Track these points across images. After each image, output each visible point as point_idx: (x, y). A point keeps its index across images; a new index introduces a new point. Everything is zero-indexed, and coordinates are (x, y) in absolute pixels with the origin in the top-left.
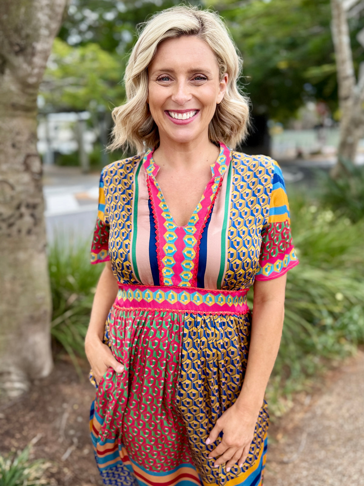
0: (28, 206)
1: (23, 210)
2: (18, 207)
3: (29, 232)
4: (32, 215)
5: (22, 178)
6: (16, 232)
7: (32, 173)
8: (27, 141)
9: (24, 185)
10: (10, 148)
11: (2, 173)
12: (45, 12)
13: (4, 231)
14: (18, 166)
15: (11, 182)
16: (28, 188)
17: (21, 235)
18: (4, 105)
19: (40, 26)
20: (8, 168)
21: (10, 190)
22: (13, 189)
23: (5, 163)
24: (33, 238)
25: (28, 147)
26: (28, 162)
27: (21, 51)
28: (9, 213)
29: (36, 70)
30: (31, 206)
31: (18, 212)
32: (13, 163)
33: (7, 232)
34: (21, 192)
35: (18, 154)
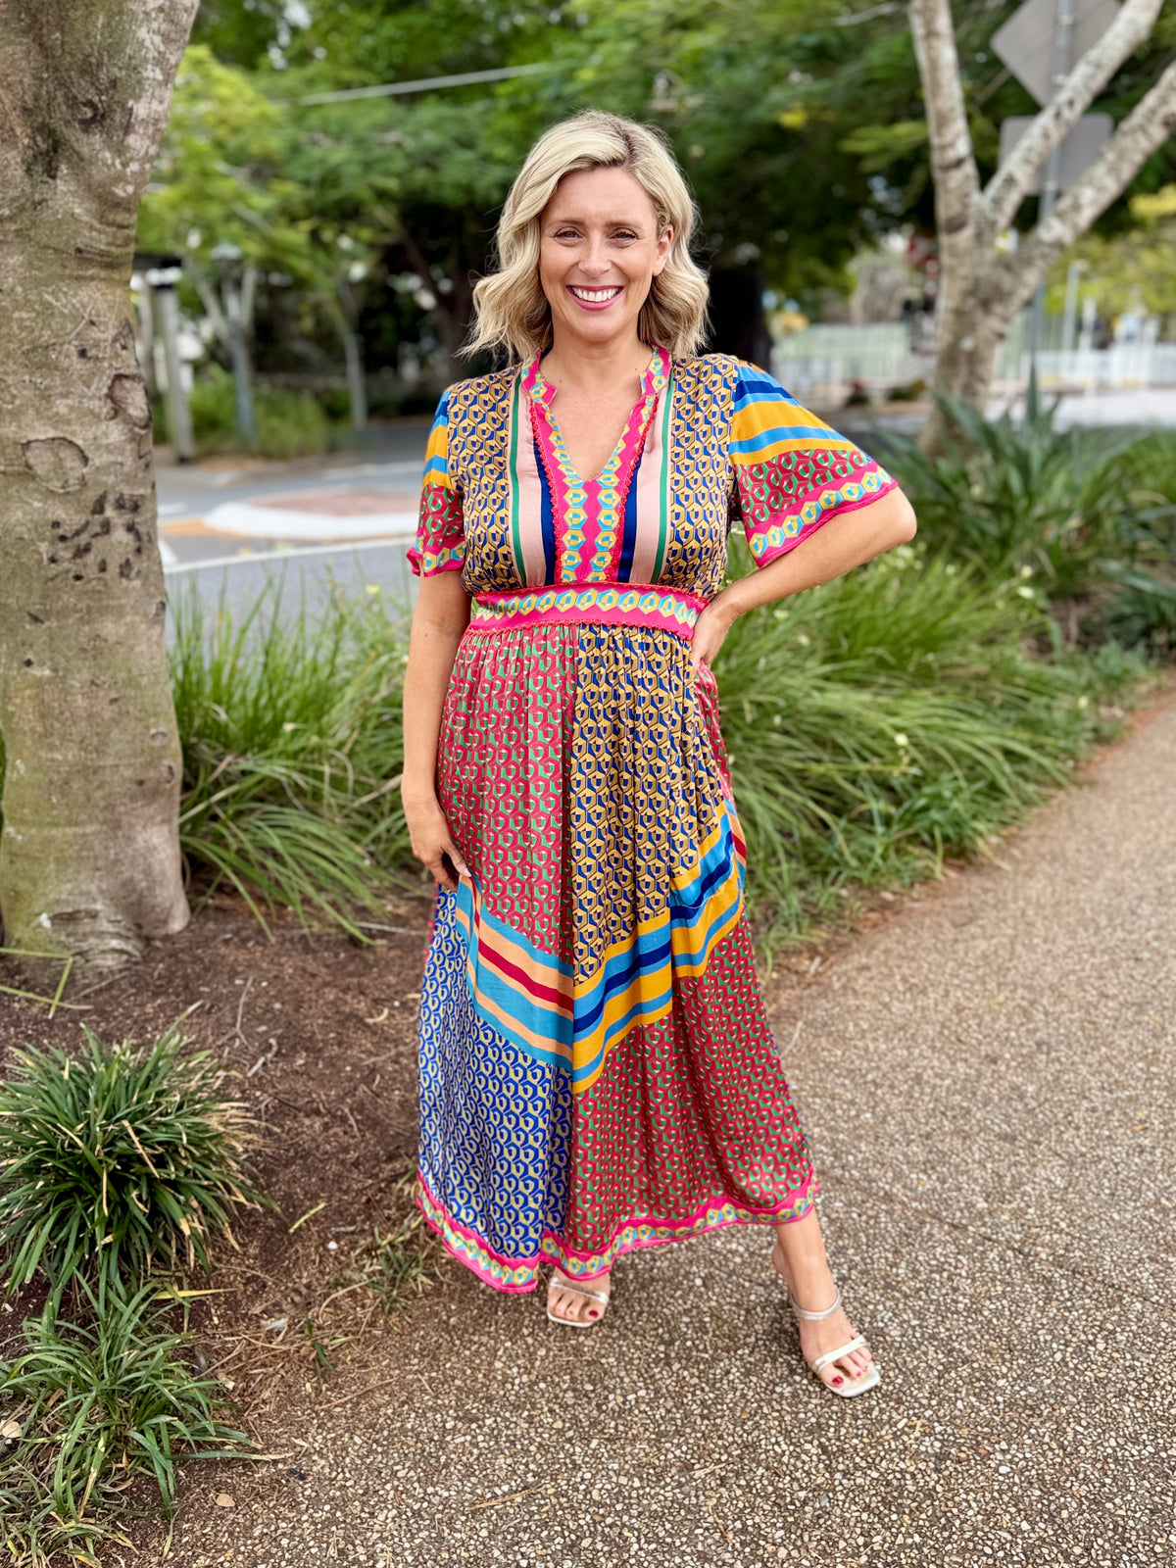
0: (120, 505)
1: (110, 512)
2: (99, 508)
3: (125, 569)
4: (131, 528)
5: (106, 434)
6: (95, 569)
7: (129, 421)
8: (115, 340)
9: (110, 452)
10: (75, 358)
11: (57, 420)
12: (155, 25)
13: (66, 565)
14: (95, 405)
15: (80, 442)
16: (120, 459)
17: (107, 576)
18: (56, 250)
19: (146, 60)
20: (72, 409)
21: (78, 463)
22: (85, 460)
23: (66, 395)
24: (137, 583)
25: (117, 355)
26: (118, 393)
27: (98, 119)
28: (79, 520)
29: (134, 167)
30: (128, 504)
31: (98, 518)
32: (83, 396)
33: (74, 569)
34: (105, 469)
35: (92, 374)
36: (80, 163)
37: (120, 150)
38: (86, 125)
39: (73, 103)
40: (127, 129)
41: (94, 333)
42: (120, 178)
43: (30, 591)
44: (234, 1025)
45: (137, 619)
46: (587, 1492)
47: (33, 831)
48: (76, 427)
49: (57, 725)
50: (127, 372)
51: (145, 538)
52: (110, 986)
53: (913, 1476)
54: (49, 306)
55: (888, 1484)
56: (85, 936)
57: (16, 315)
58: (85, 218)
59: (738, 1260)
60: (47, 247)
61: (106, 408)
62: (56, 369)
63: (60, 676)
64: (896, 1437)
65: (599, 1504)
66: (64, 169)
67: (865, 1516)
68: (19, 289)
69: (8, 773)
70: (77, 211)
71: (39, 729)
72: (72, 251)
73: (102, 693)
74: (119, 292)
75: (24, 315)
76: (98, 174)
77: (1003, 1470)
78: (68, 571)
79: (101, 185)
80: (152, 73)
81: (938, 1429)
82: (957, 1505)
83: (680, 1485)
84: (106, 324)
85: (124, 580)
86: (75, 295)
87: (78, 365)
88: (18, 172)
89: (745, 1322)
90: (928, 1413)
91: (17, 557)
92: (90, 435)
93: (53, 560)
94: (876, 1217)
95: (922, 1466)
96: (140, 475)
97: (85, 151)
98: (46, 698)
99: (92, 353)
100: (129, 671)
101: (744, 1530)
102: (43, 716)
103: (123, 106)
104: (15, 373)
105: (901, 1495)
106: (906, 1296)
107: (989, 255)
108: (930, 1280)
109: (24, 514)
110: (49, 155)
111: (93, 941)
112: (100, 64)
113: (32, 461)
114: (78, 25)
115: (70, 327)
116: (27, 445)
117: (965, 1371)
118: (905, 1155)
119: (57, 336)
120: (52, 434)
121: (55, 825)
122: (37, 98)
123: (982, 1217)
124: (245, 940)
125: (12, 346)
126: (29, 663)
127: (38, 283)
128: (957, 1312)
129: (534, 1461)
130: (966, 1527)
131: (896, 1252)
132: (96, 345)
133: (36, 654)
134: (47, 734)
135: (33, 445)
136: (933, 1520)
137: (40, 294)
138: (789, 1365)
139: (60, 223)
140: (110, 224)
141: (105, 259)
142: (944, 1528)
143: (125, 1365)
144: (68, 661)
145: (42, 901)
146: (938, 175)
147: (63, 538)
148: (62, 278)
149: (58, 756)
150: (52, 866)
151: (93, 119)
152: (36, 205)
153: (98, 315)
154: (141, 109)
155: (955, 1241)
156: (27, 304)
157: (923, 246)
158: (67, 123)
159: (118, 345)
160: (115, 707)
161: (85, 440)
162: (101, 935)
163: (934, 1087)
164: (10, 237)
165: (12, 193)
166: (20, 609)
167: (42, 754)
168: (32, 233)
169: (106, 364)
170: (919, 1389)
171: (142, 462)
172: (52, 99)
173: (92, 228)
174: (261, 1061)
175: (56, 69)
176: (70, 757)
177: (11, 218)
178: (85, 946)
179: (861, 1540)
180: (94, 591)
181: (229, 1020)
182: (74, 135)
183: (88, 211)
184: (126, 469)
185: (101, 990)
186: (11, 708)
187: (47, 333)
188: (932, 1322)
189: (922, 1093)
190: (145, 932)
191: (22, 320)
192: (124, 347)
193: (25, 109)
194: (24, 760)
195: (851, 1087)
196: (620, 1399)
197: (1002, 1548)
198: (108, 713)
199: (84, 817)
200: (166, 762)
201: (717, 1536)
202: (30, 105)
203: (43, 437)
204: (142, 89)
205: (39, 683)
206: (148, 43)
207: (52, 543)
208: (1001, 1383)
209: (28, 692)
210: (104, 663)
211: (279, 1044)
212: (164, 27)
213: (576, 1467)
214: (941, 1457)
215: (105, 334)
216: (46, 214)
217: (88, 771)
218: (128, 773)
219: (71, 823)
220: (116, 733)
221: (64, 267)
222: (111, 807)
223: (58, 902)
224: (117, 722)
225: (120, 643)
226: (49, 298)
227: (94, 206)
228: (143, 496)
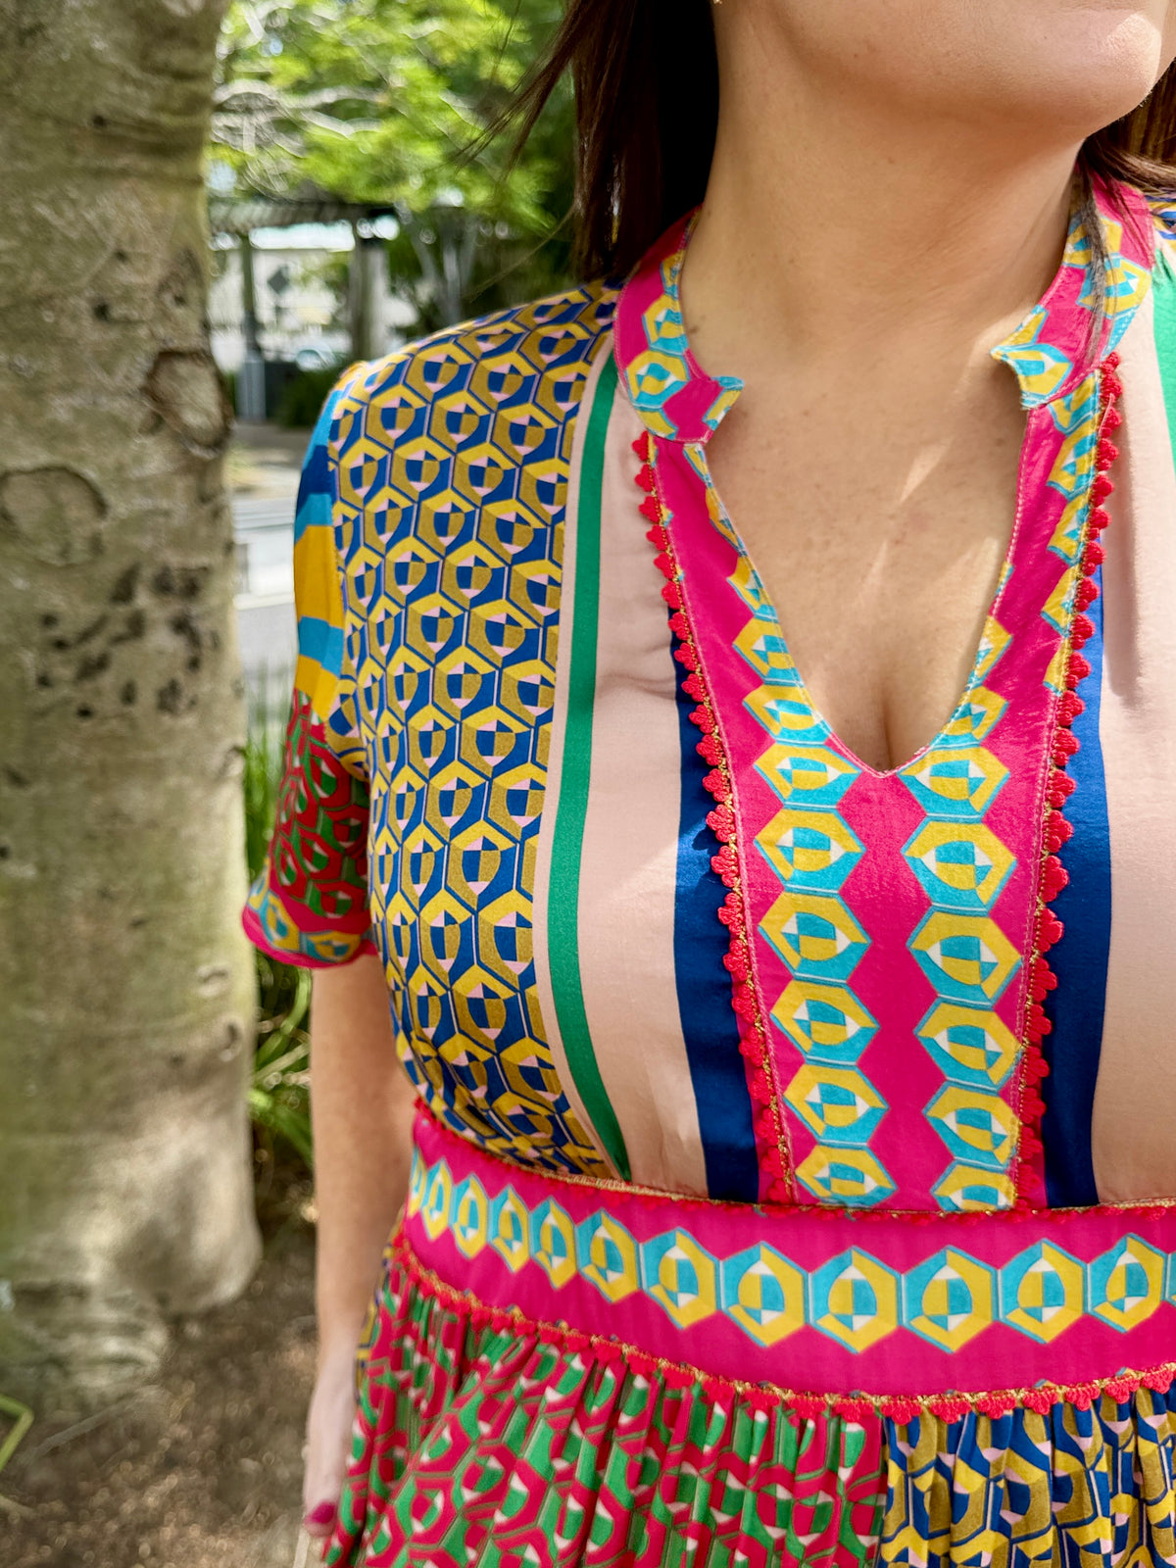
0: (162, 586)
1: (143, 599)
2: (123, 591)
3: (169, 697)
4: (181, 626)
5: (139, 460)
6: (116, 698)
7: (184, 437)
8: (163, 287)
9: (147, 493)
10: (87, 320)
11: (53, 435)
13: (65, 691)
14: (119, 406)
15: (91, 474)
16: (164, 504)
17: (136, 710)
18: (59, 121)
20: (79, 413)
21: (89, 514)
22: (101, 507)
23: (67, 389)
24: (189, 721)
25: (165, 316)
26: (164, 383)
28: (88, 612)
30: (178, 583)
31: (123, 610)
32: (100, 389)
33: (79, 696)
34: (138, 522)
35: (118, 350)
41: (126, 276)
43: (7, 733)
45: (187, 781)
48: (86, 448)
50: (176, 344)
51: (206, 641)
52: (97, 1432)
54: (41, 225)
56: (65, 1330)
58: (114, 59)
60: (40, 116)
61: (138, 413)
62: (55, 340)
63: (51, 879)
70: (99, 45)
72: (86, 121)
73: (118, 911)
74: (175, 199)
78: (67, 701)
84: (146, 257)
85: (166, 719)
86: (92, 204)
87: (92, 333)
92: (110, 461)
93: (44, 681)
96: (203, 531)
98: (26, 914)
99: (118, 311)
100: (167, 871)
102: (19, 946)
111: (76, 1341)
113: (10, 507)
115: (79, 262)
116: (3, 479)
119: (58, 281)
120: (44, 458)
121: (29, 1128)
126: (4, 854)
127: (25, 184)
132: (127, 295)
133: (16, 837)
134: (23, 978)
135: (15, 479)
137: (28, 205)
139: (65, 69)
140: (159, 70)
141: (151, 138)
144: (65, 852)
147: (60, 645)
148: (67, 173)
149: (40, 1016)
150: (24, 1198)
153: (133, 239)
159: (168, 298)
160: (139, 935)
161: (101, 469)
162: (90, 1329)
167: (16, 1010)
168: (16, 89)
169: (143, 332)
171: (207, 508)
173: (124, 78)
176: (60, 1019)
178: (62, 1348)
180: (112, 737)
183: (119, 45)
184: (177, 521)
187: (38, 275)
192: (180, 300)
198: (127, 944)
199: (77, 1119)
200: (226, 1018)
203: (27, 463)
205: (16, 891)
207: (43, 652)
210: (124, 858)
215: (141, 277)
216: (42, 54)
217: (88, 1044)
218: (157, 1045)
219: (58, 1127)
220: (137, 980)
221: (72, 151)
222: (124, 1101)
223: (25, 1266)
224: (139, 959)
225: (153, 824)
226: (43, 210)
227: (128, 36)
228: (206, 570)
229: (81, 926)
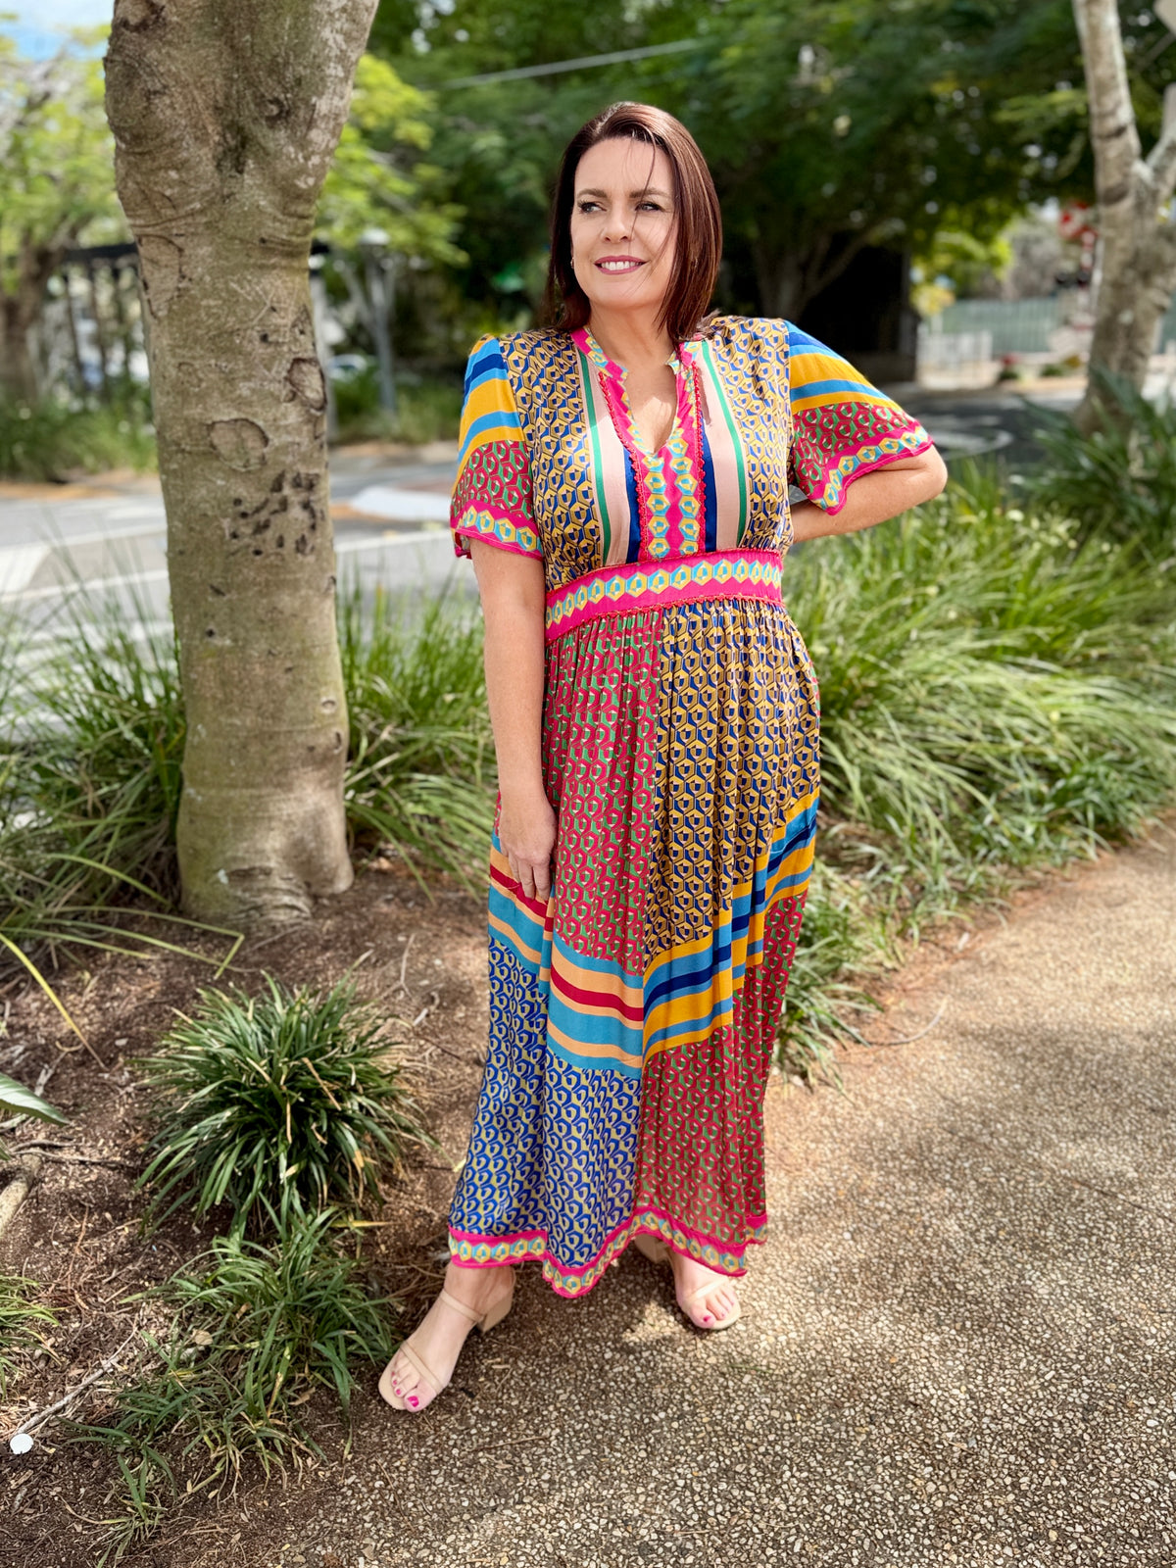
0: (297, 484)
1: (287, 490)
2: (277, 486)
4: (306, 506)
5: (285, 416)
6: (274, 544)
7: (306, 404)
8: (294, 325)
9: (289, 433)
10: (257, 343)
11: (240, 402)
12: (338, 25)
13: (247, 540)
14: (274, 387)
15: (260, 423)
16: (298, 439)
17: (284, 551)
18: (242, 241)
19: (329, 59)
20: (253, 391)
21: (258, 444)
22: (266, 441)
23: (247, 378)
24: (311, 559)
25: (296, 340)
26: (296, 376)
27: (283, 115)
28: (259, 497)
29: (315, 160)
30: (304, 483)
31: (277, 496)
32: (264, 379)
33: (254, 544)
34: (284, 449)
35: (273, 358)
36: (265, 157)
37: (303, 144)
38: (272, 121)
39: (260, 101)
40: (310, 124)
41: (276, 319)
42: (302, 171)
43: (212, 565)
44: (398, 978)
45: (311, 592)
46: (741, 1422)
47: (213, 792)
48: (258, 409)
49: (236, 692)
50: (305, 356)
51: (319, 515)
52: (282, 940)
53: (1060, 1424)
54: (234, 293)
55: (1036, 1430)
56: (260, 891)
57: (204, 303)
58: (269, 210)
59: (886, 1217)
60: (233, 238)
61: (284, 391)
62: (240, 353)
63: (240, 646)
64: (1043, 1387)
65: (751, 1434)
66: (251, 164)
67: (1012, 1458)
68: (208, 278)
69: (189, 737)
70: (262, 203)
71: (220, 696)
72: (256, 241)
73: (278, 662)
74: (298, 279)
75: (212, 303)
76: (282, 168)
77: (1151, 1423)
78: (248, 546)
79: (284, 178)
80: (334, 70)
81: (1086, 1382)
82: (1104, 1453)
83: (829, 1420)
84: (285, 310)
85: (300, 557)
86: (259, 283)
87: (260, 349)
88: (208, 168)
89: (894, 1275)
90: (1076, 1367)
91: (201, 532)
92: (270, 416)
93: (234, 536)
94: (1025, 1182)
95: (1070, 1415)
96: (316, 454)
97: (271, 145)
98: (226, 666)
99: (271, 339)
100: (303, 642)
101: (893, 1465)
102: (223, 684)
103: (307, 102)
104: (202, 357)
105: (1048, 1441)
106: (1054, 1257)
107: (1150, 225)
108: (1078, 1243)
109: (209, 491)
110: (237, 150)
111: (266, 896)
112: (286, 63)
113: (216, 441)
114: (267, 28)
115: (253, 313)
116: (211, 427)
117: (1113, 1330)
118: (1055, 1125)
119: (242, 322)
120: (235, 415)
121: (233, 786)
122: (227, 97)
123: (1132, 1186)
124: (405, 901)
125: (200, 332)
126: (211, 633)
127: (224, 272)
128: (1106, 1274)
129: (690, 1392)
130: (1113, 1473)
131: (1045, 1215)
132: (277, 331)
133: (218, 625)
134: (227, 701)
135: (218, 426)
136: (1081, 1465)
137: (226, 283)
138: (938, 1316)
139: (246, 215)
140: (291, 215)
141: (287, 248)
142: (1091, 1473)
143: (306, 1283)
144: (247, 631)
145: (220, 858)
146: (1097, 144)
147: (244, 515)
148: (246, 267)
149: (238, 722)
150: (230, 825)
151: (279, 116)
152: (225, 198)
153: (279, 301)
154: (323, 105)
155: (1104, 1208)
156: (214, 293)
157: (1079, 217)
158: (255, 120)
159: (296, 331)
160: (289, 676)
161: (266, 421)
162: (274, 890)
163: (1084, 1062)
164: (201, 229)
165: (204, 187)
166: (203, 582)
167: (222, 719)
168: (220, 225)
169: (285, 349)
170: (1068, 1345)
171: (317, 442)
172: (241, 97)
173: (275, 219)
174: (425, 1012)
175: (246, 69)
176: (248, 723)
177: (202, 211)
178: (259, 901)
179: (1008, 1480)
180: (272, 566)
181: (393, 974)
182: (261, 132)
183: (272, 203)
184: (303, 449)
185: (274, 943)
186: (193, 676)
187: (232, 320)
188: (1080, 1282)
189: (1073, 1067)
190: (314, 890)
191: (209, 307)
192: (302, 332)
193: (216, 108)
194: (205, 725)
195: (1000, 1058)
196: (772, 1340)
197: (1149, 1495)
198: (283, 681)
199: (259, 780)
200: (335, 729)
201: (867, 1468)
202: (221, 104)
203: (226, 418)
204: (325, 86)
205: (220, 652)
206: (331, 42)
207: (234, 519)
208: (1150, 1342)
209: (209, 661)
210: (280, 634)
211: (442, 998)
212: (346, 26)
213: (730, 1400)
214: (1088, 1409)
215: (285, 320)
216: (233, 207)
217: (265, 737)
218: (301, 739)
219: (248, 785)
220: (290, 701)
221: (248, 256)
222: (284, 771)
223: (235, 859)
224: (291, 690)
225: (295, 616)
226: (234, 286)
227: (277, 198)
228: (317, 476)
229: (259, 670)
